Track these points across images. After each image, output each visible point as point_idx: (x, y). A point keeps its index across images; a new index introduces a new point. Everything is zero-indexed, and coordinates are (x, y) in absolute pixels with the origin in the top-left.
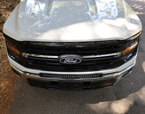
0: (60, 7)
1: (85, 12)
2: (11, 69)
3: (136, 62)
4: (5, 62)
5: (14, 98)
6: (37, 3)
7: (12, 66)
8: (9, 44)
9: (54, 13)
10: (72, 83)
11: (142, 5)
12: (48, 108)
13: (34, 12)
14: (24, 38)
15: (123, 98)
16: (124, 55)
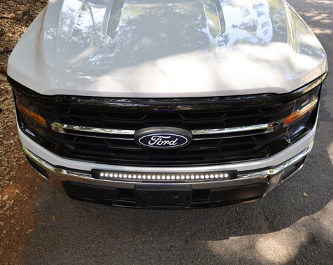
0: (140, 16)
1: (198, 28)
2: (26, 159)
3: (314, 144)
4: (12, 144)
5: (32, 228)
6: (87, 8)
7: (28, 152)
8: (21, 102)
9: (125, 31)
11: (329, 13)
12: (111, 251)
13: (79, 27)
14: (56, 87)
15: (285, 227)
16: (286, 128)
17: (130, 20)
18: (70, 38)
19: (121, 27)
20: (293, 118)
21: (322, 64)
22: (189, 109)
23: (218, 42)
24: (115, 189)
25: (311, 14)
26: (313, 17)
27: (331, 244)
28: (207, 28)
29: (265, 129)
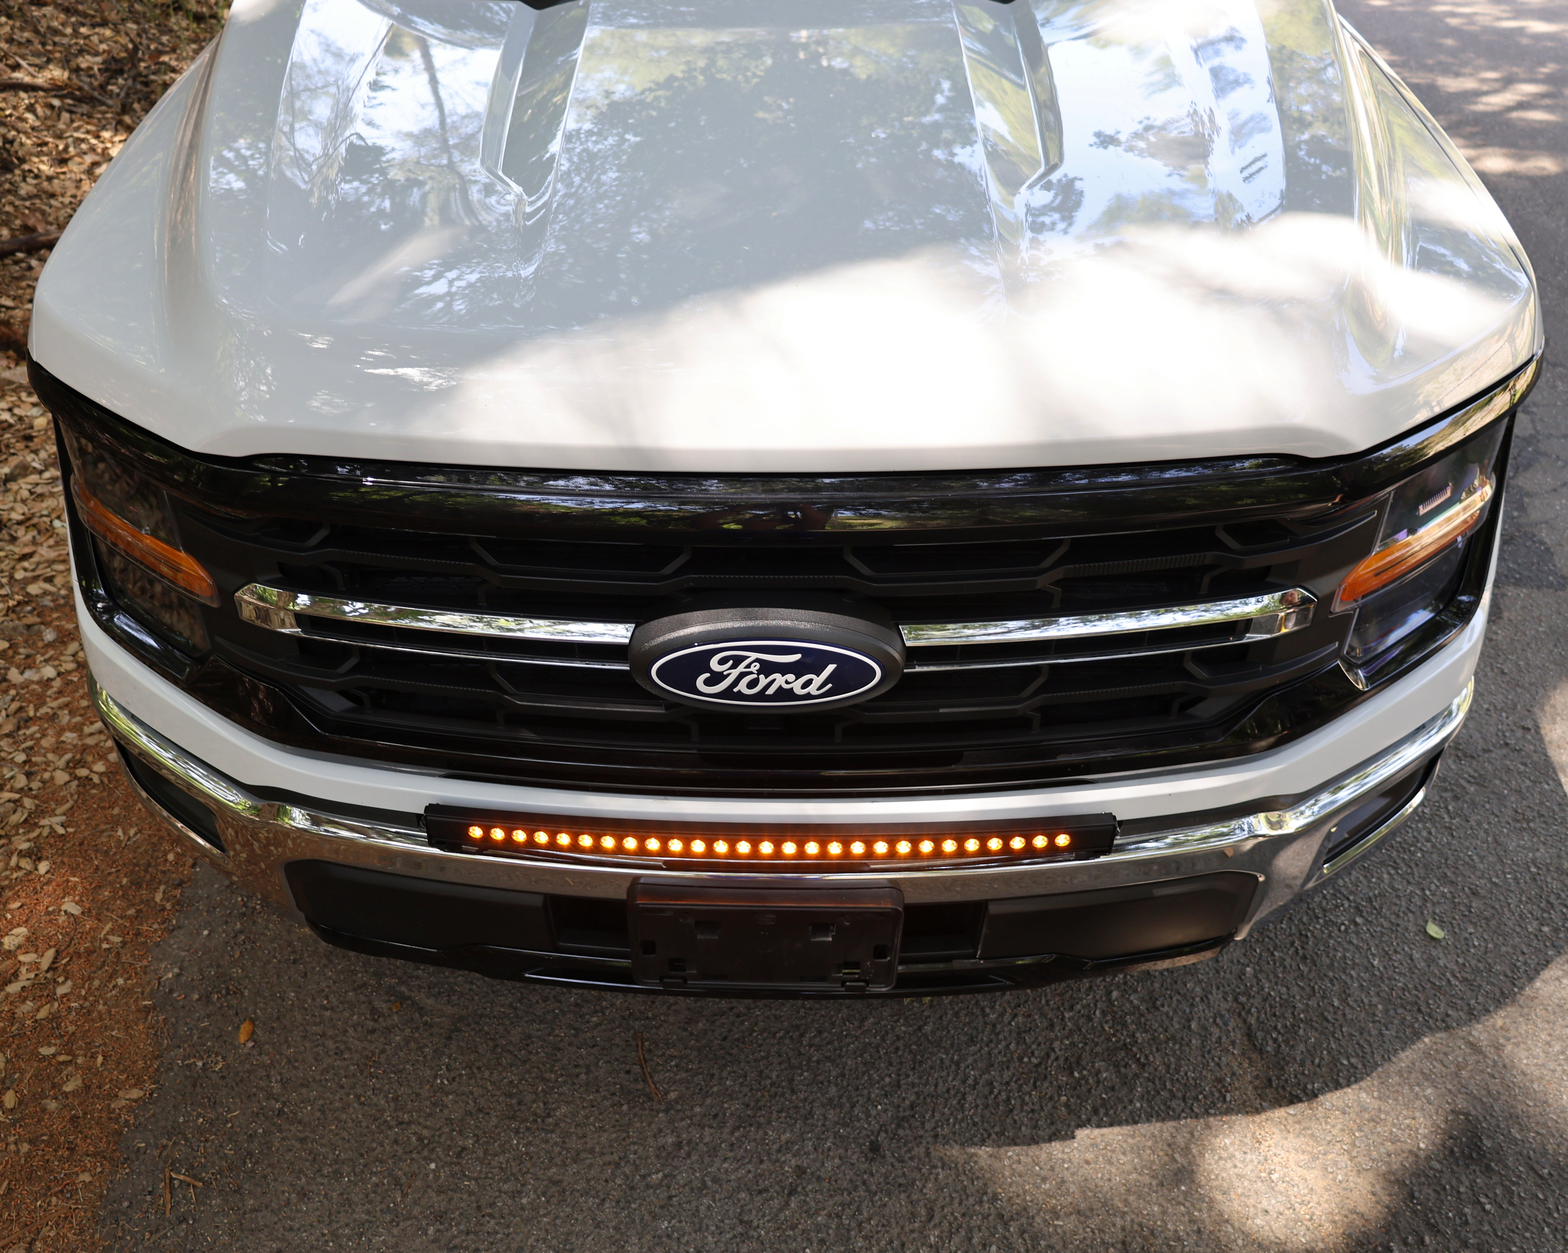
0: (659, 86)
1: (936, 143)
2: (114, 756)
3: (1478, 694)
4: (47, 683)
5: (137, 1085)
6: (407, 43)
7: (124, 724)
8: (93, 488)
9: (592, 156)
10: (784, 916)
11: (1548, 80)
12: (516, 1194)
13: (372, 137)
14: (261, 419)
15: (1338, 1086)
16: (1346, 618)
17: (613, 105)
18: (330, 186)
19: (569, 137)
20: (1378, 573)
21: (1518, 319)
22: (888, 525)
23: (1029, 210)
24: (538, 901)
25: (1469, 84)
26: (1478, 94)
27: (1556, 1165)
28: (979, 148)
29: (1245, 624)
